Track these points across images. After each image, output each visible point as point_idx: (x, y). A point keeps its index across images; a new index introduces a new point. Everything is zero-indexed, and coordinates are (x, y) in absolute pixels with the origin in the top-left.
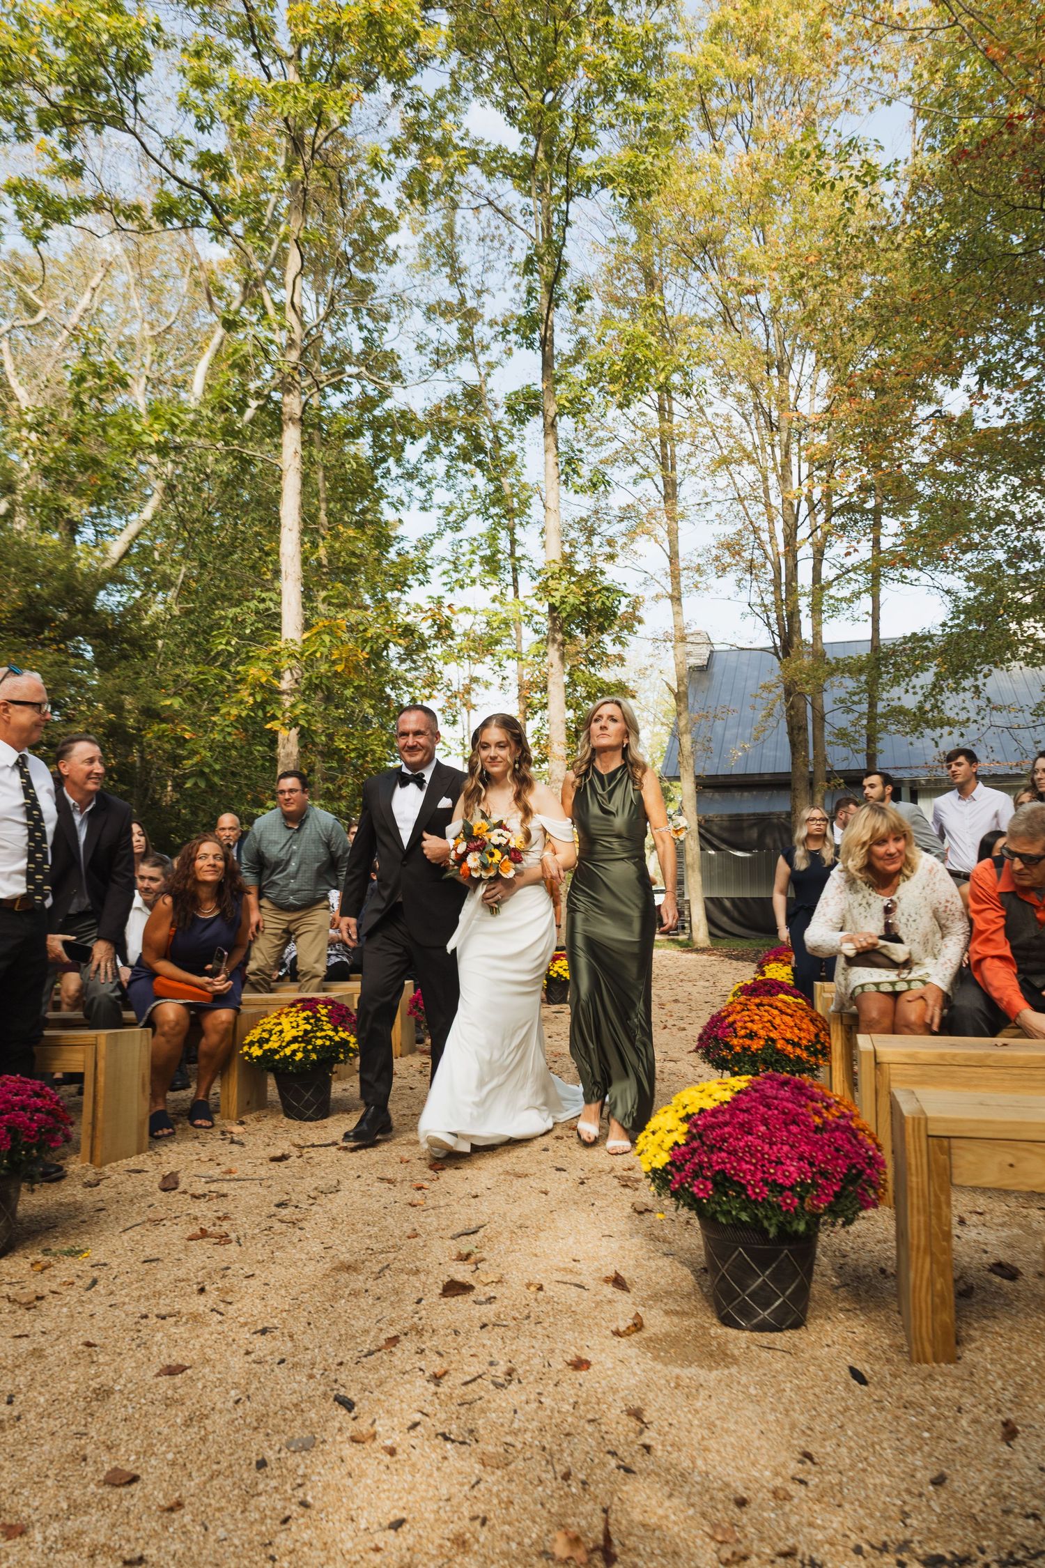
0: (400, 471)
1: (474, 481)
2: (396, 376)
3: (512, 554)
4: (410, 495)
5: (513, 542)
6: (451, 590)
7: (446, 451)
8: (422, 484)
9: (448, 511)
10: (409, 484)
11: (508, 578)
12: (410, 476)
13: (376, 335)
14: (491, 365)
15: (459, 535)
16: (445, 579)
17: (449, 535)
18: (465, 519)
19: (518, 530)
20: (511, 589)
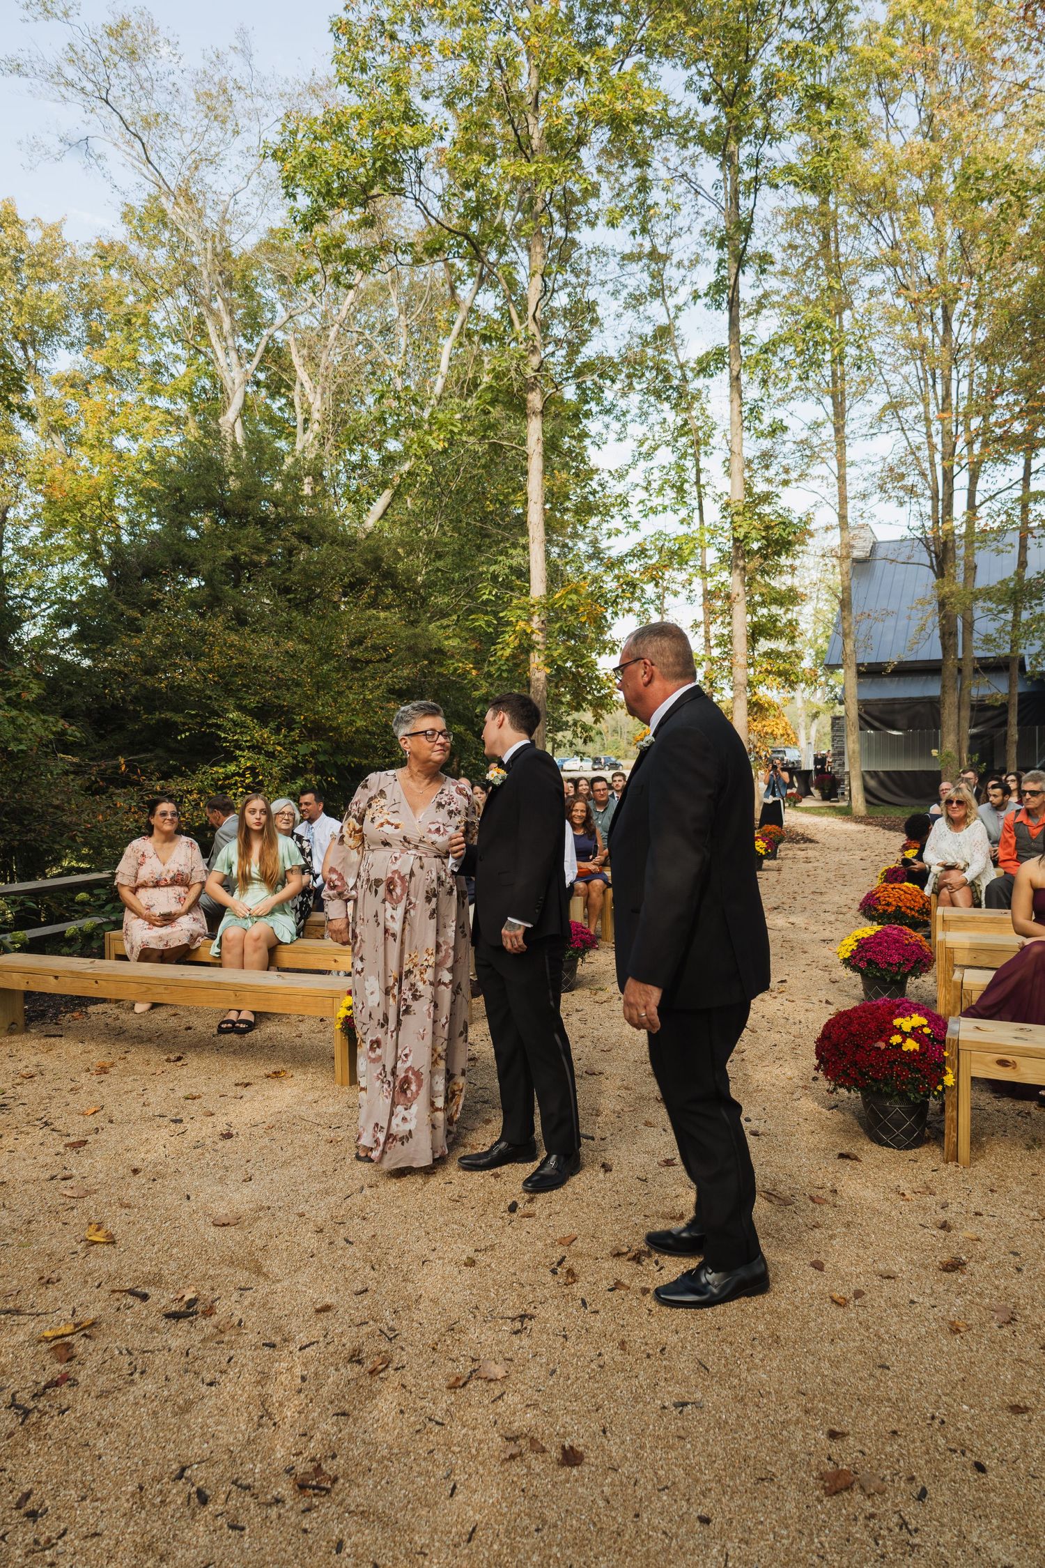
0: (598, 409)
1: (663, 415)
2: (594, 321)
3: (697, 482)
4: (607, 427)
5: (699, 471)
6: (645, 516)
7: (638, 387)
8: (617, 419)
9: (641, 443)
10: (607, 419)
11: (695, 504)
12: (608, 412)
13: (578, 289)
14: (679, 308)
15: (650, 464)
16: (641, 507)
17: (642, 465)
18: (655, 449)
19: (702, 458)
20: (697, 512)
